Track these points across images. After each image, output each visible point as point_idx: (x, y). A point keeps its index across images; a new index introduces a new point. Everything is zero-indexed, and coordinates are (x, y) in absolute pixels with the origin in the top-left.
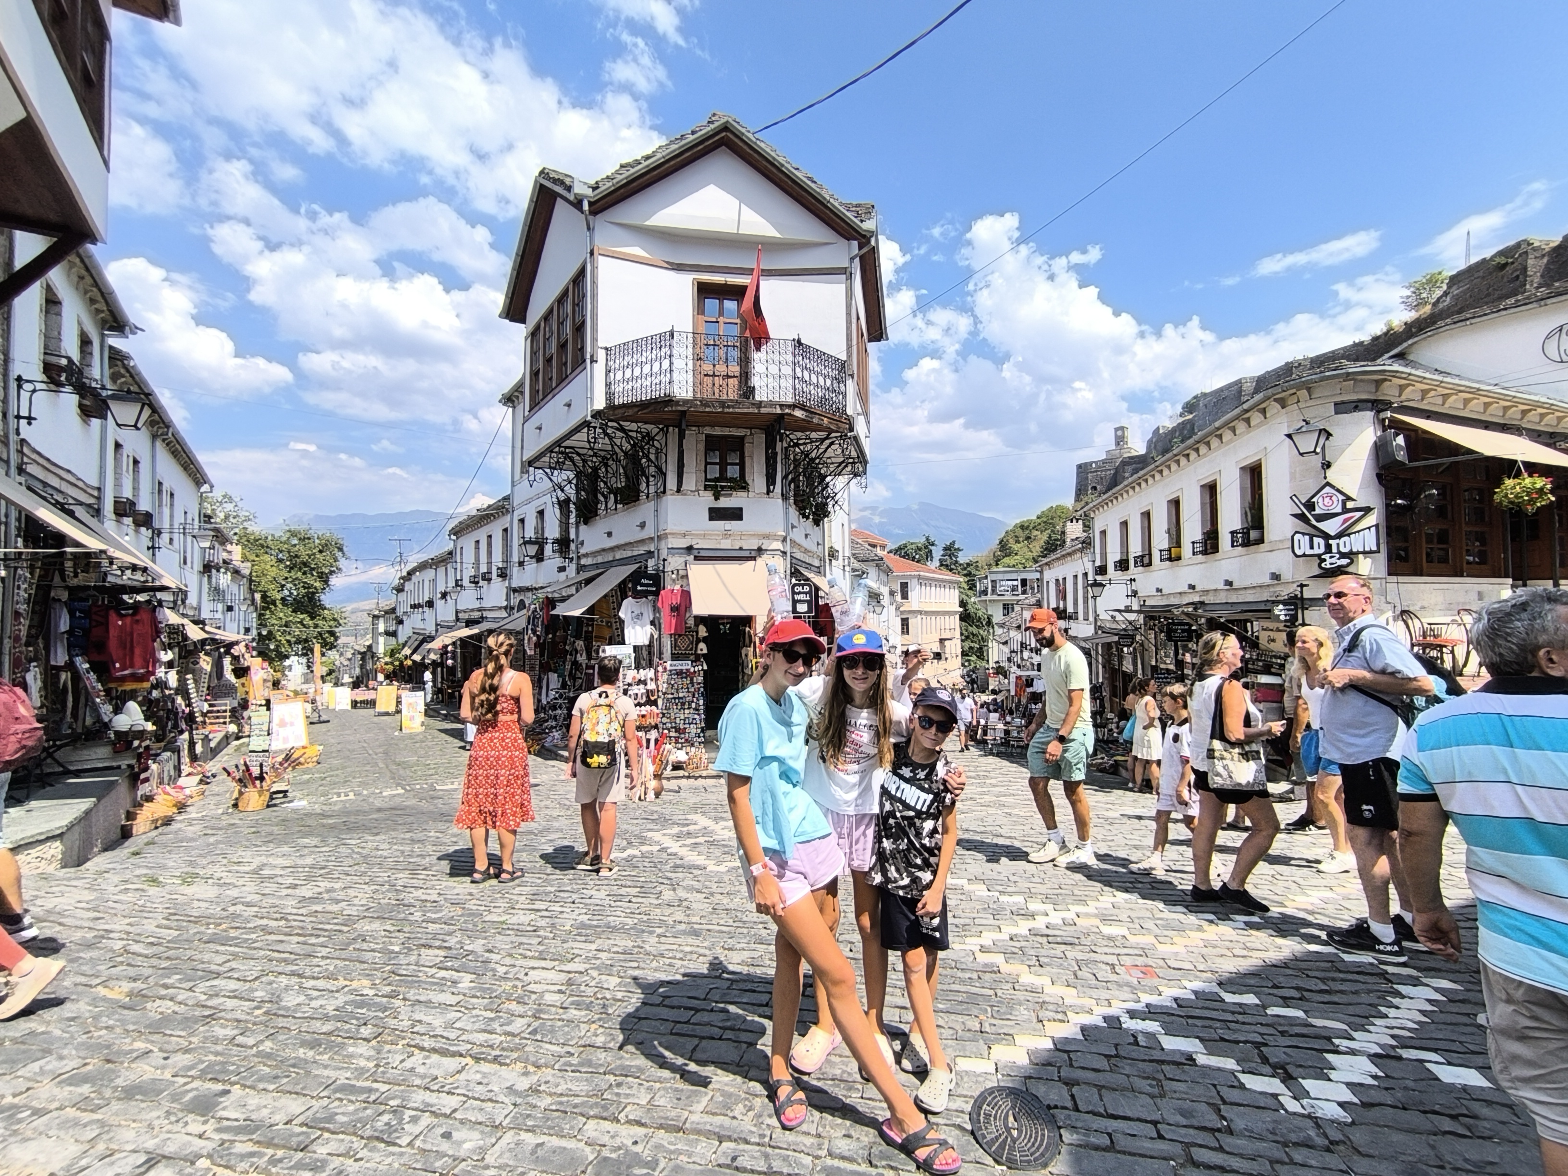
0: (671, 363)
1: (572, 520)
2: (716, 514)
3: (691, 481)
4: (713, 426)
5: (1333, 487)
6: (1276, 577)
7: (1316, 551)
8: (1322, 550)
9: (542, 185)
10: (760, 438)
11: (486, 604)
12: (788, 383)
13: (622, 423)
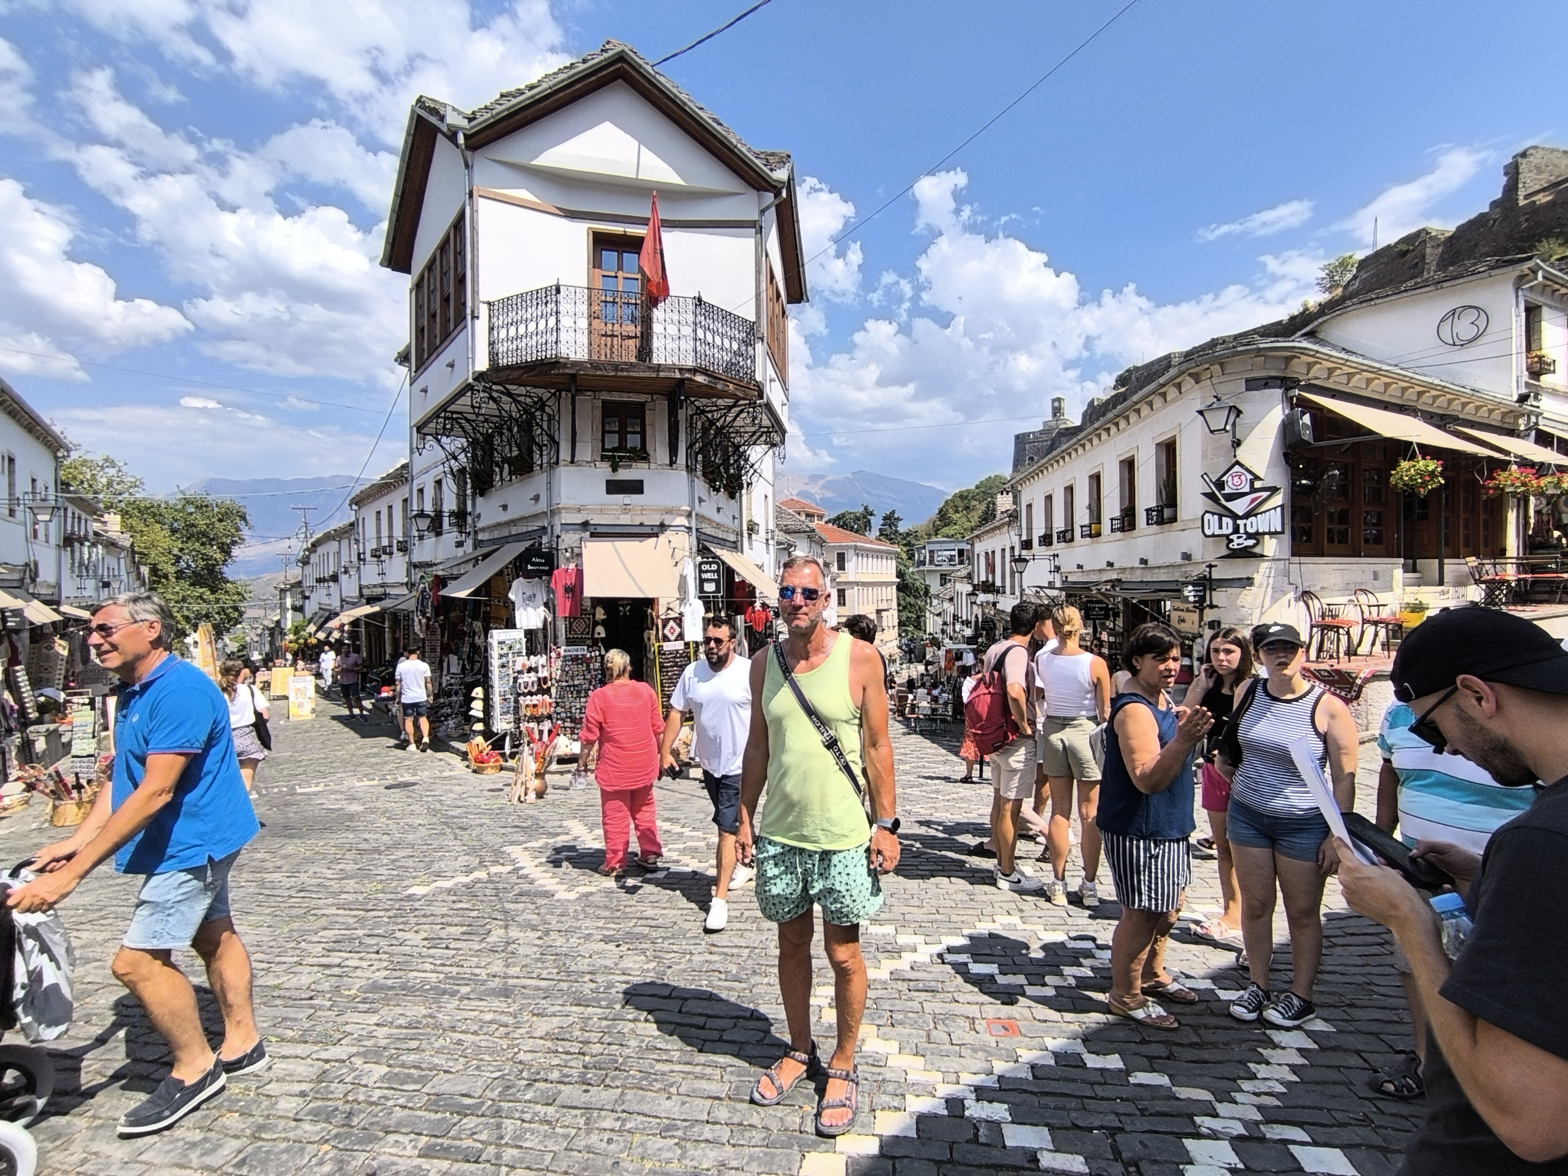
0: (558, 321)
1: (469, 492)
2: (614, 487)
3: (585, 452)
4: (609, 391)
5: (1242, 466)
6: (1187, 557)
7: (1225, 531)
8: (1230, 530)
9: (419, 116)
10: (662, 405)
11: (389, 579)
12: (688, 345)
13: (508, 386)
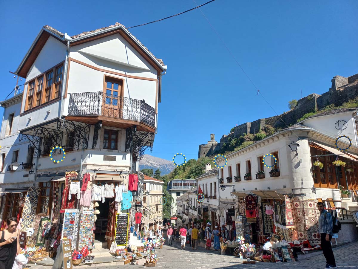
1: (36, 155)
3: (98, 145)
4: (108, 126)
6: (285, 187)
9: (44, 31)
12: (138, 115)
13: (73, 121)
